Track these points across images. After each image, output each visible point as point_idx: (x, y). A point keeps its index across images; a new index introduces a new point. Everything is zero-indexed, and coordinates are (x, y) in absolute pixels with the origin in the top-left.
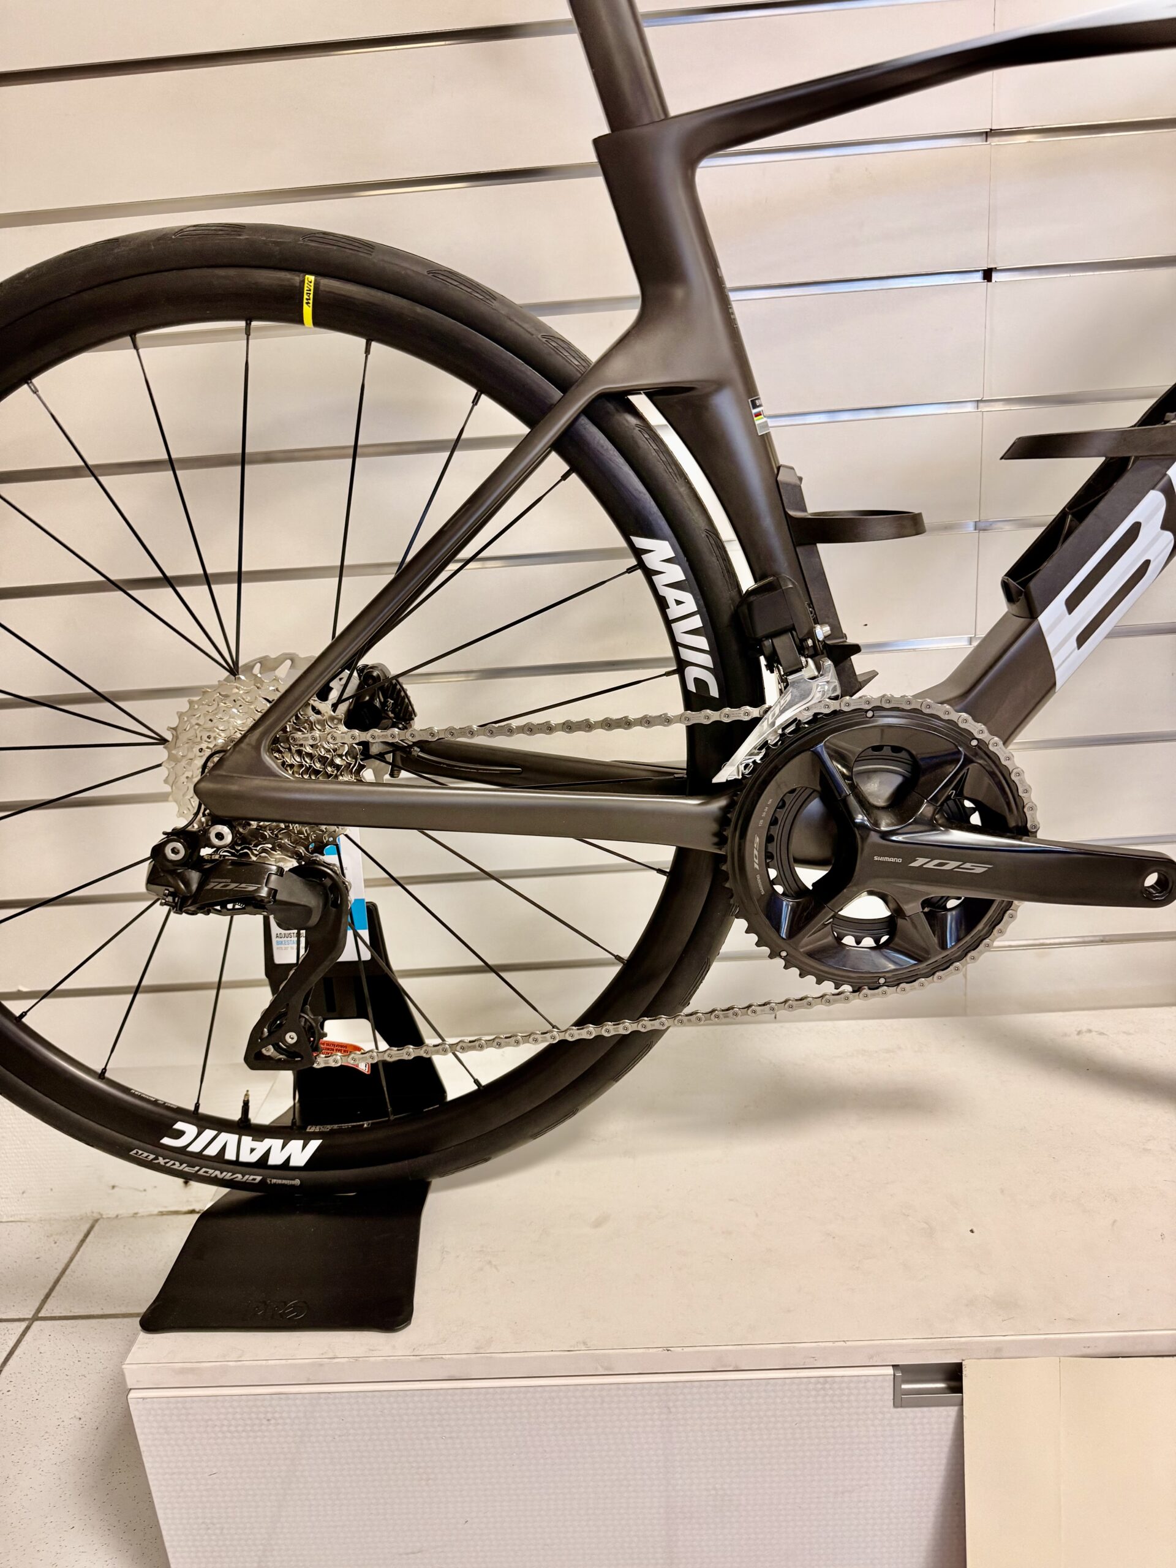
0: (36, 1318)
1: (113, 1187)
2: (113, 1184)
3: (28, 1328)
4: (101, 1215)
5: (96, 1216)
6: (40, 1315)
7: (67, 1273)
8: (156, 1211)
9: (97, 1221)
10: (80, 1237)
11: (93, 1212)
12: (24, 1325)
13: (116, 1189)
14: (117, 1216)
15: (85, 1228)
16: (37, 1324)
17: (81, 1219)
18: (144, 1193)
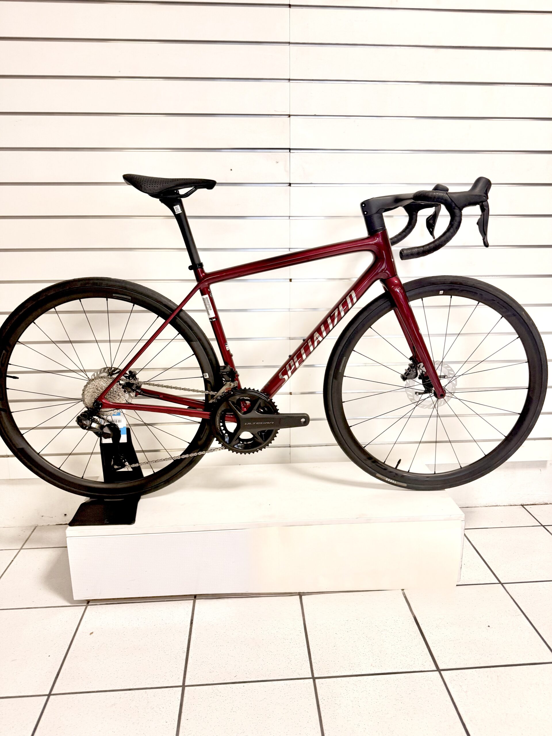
0: (21, 549)
1: (42, 516)
2: (42, 515)
3: (19, 551)
4: (38, 525)
5: (36, 525)
6: (23, 548)
7: (30, 538)
8: (55, 524)
9: (36, 527)
10: (32, 530)
11: (35, 524)
12: (18, 550)
13: (43, 517)
14: (43, 525)
15: (33, 528)
16: (22, 550)
17: (32, 526)
18: (52, 518)
